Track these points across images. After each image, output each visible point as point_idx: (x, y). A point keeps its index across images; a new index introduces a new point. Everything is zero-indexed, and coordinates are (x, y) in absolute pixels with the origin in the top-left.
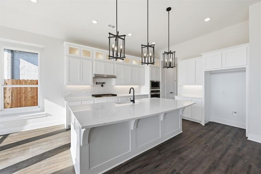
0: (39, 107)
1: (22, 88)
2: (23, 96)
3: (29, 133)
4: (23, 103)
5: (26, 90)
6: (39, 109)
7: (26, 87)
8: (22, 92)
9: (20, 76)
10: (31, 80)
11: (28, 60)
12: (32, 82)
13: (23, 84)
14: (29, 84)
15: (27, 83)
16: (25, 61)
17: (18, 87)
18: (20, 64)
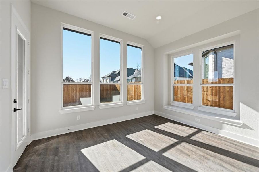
0: (235, 112)
1: (221, 87)
2: (221, 96)
3: (218, 139)
4: (222, 102)
5: (225, 90)
6: (234, 115)
7: (224, 86)
8: (221, 91)
9: (222, 75)
10: (230, 78)
11: (230, 57)
12: (231, 80)
13: (222, 82)
14: (228, 83)
15: (226, 82)
16: (227, 58)
17: (217, 86)
18: (222, 63)
